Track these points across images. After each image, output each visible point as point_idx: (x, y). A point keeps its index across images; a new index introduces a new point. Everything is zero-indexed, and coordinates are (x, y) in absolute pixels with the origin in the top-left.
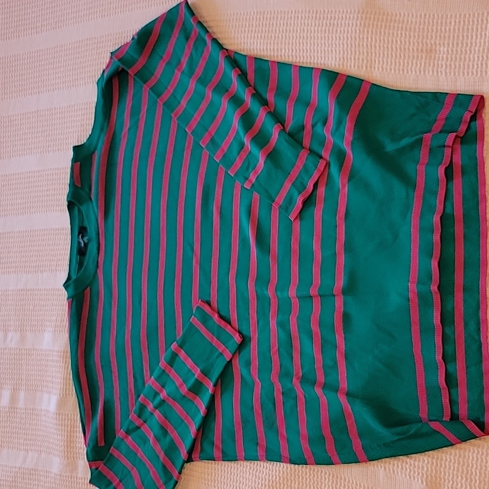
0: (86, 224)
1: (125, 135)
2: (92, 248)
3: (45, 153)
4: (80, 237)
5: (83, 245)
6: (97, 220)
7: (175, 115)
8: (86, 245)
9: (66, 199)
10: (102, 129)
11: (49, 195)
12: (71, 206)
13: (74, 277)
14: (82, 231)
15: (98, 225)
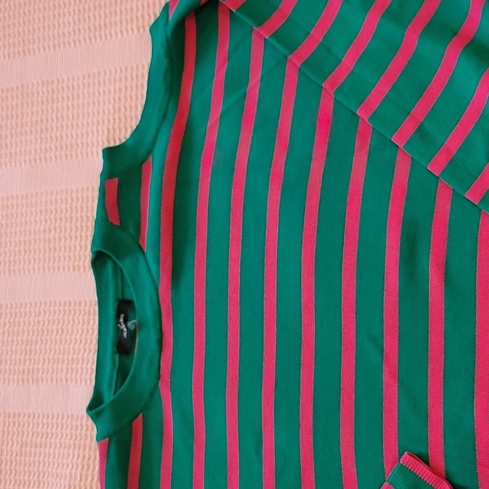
0: (131, 294)
1: (212, 126)
2: (146, 341)
3: (38, 162)
4: (121, 320)
5: (125, 334)
6: (157, 289)
7: (332, 85)
8: (133, 334)
9: (89, 247)
10: (165, 116)
11: (49, 239)
12: (99, 261)
13: (108, 397)
14: (124, 307)
15: (158, 297)
